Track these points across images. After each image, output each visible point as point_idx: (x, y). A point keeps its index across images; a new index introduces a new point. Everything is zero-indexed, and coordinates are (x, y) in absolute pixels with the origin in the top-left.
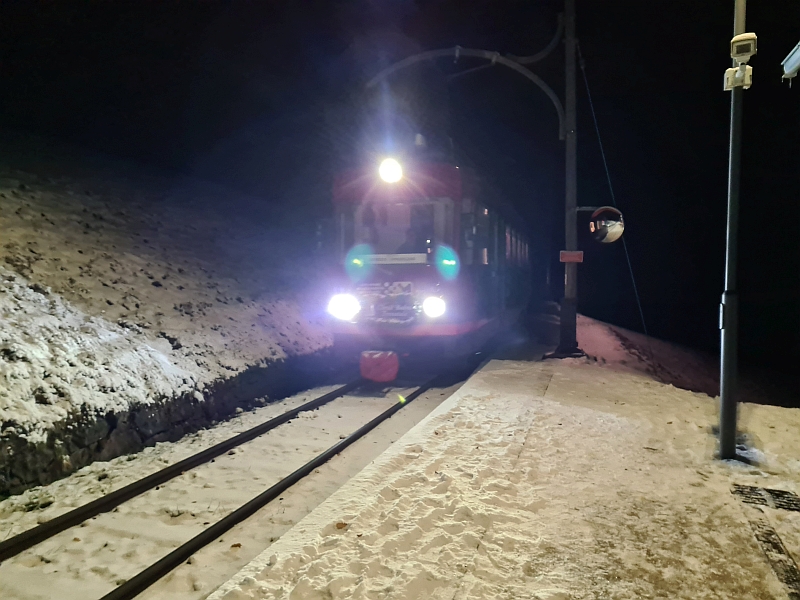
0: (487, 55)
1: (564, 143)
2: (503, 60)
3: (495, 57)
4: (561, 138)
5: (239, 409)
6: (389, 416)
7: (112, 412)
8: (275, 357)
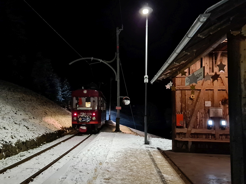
0: (99, 60)
1: (117, 81)
2: (103, 61)
3: (101, 61)
4: (116, 80)
5: (41, 144)
6: (76, 147)
7: (23, 141)
8: (47, 133)
